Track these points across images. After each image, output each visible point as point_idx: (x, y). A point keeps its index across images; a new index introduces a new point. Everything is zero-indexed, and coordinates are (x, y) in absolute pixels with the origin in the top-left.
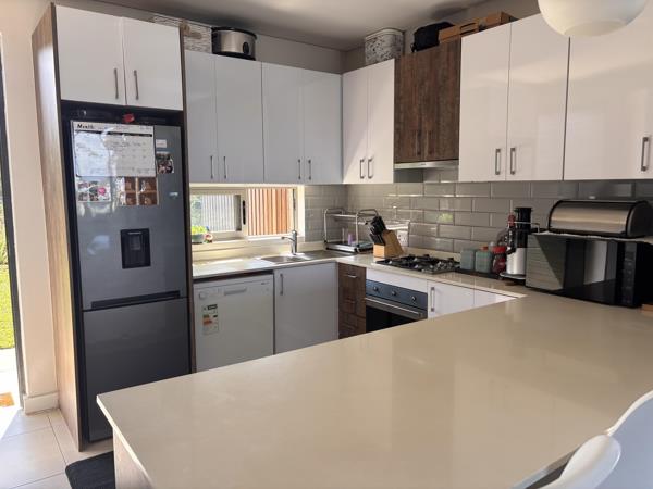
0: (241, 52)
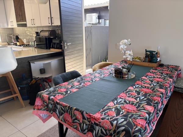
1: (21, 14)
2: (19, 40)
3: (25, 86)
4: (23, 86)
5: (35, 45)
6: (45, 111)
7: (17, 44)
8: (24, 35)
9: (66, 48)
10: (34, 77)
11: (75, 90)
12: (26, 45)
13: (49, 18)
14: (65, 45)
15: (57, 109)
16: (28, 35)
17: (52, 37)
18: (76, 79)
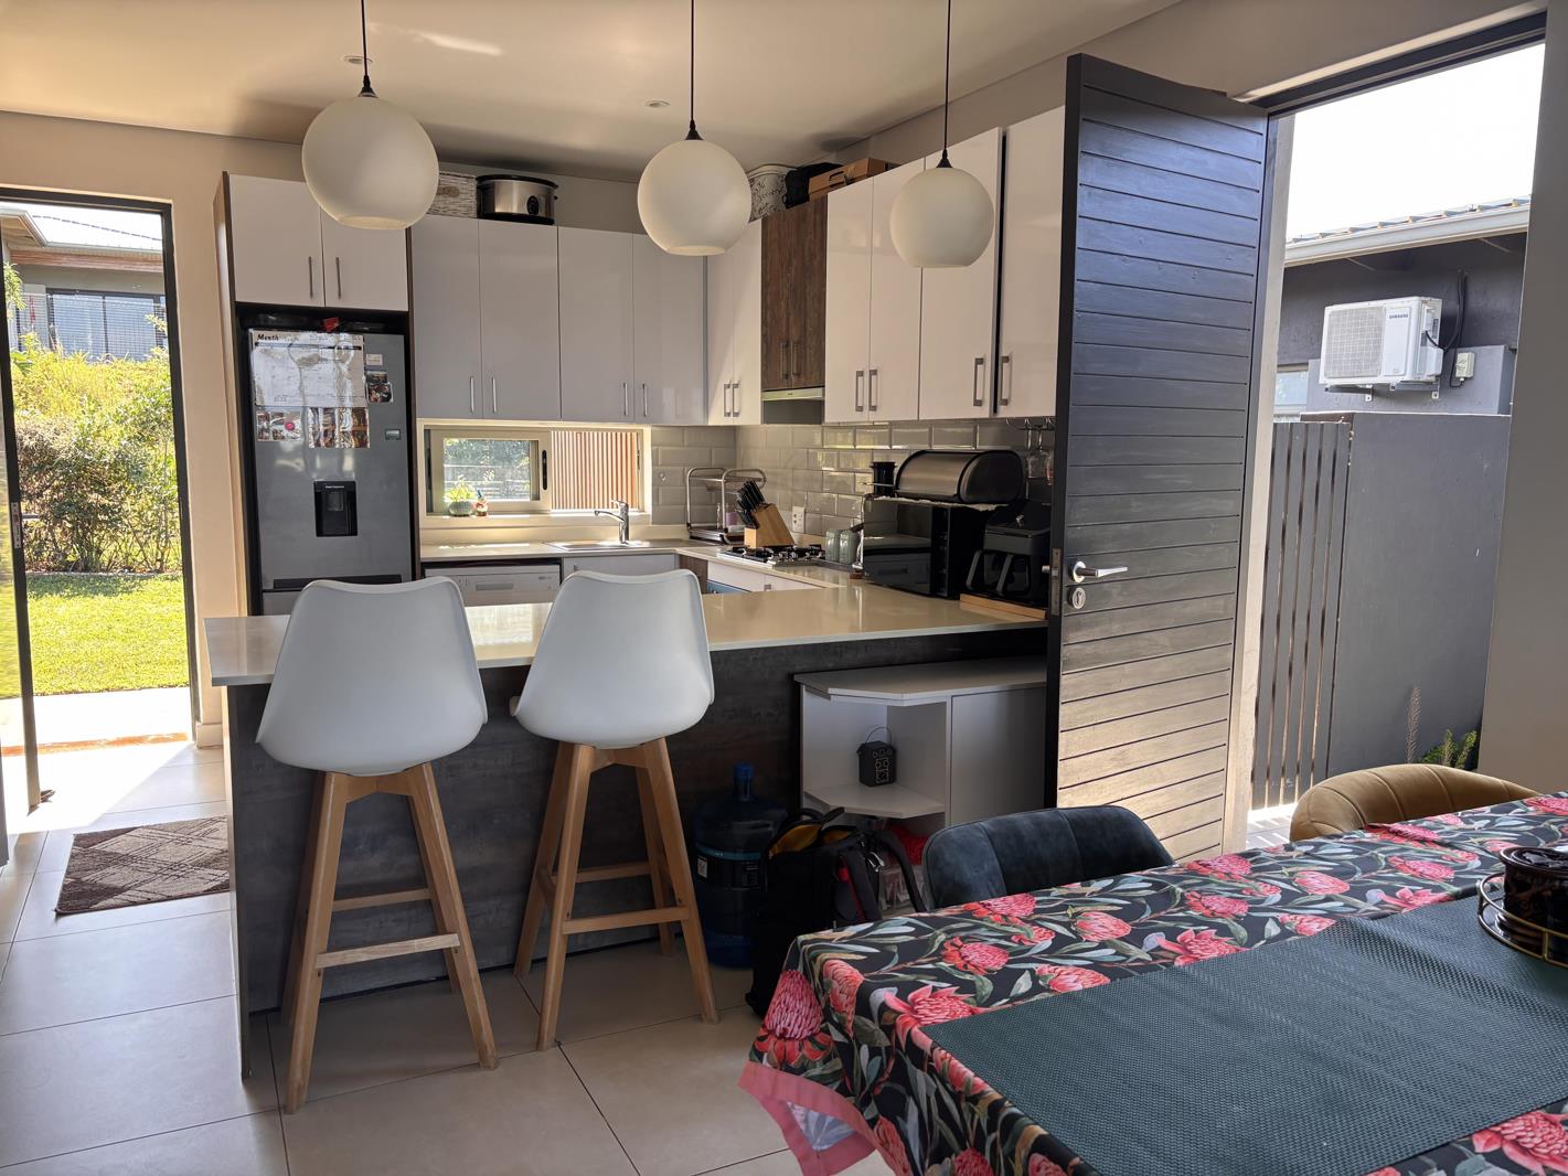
0: (525, 211)
1: (794, 334)
2: (760, 516)
3: (739, 856)
4: (730, 856)
5: (855, 559)
6: (828, 1093)
7: (741, 538)
8: (794, 480)
9: (1080, 600)
10: (810, 797)
11: (1074, 979)
12: (801, 552)
13: (980, 361)
14: (1078, 579)
15: (911, 1102)
16: (824, 481)
17: (981, 508)
18: (1108, 882)
